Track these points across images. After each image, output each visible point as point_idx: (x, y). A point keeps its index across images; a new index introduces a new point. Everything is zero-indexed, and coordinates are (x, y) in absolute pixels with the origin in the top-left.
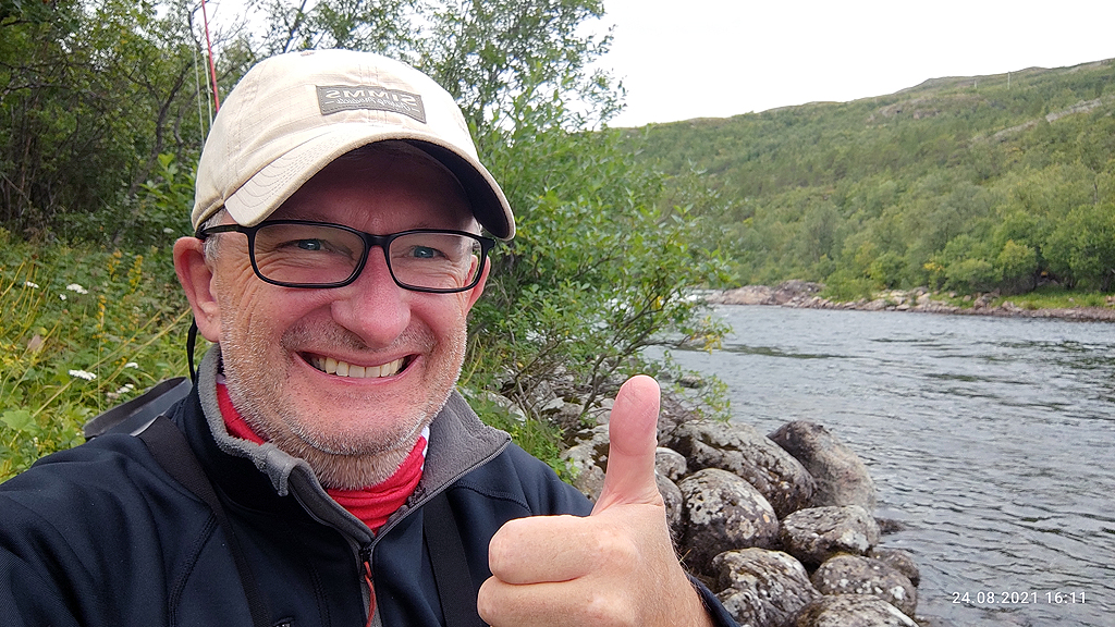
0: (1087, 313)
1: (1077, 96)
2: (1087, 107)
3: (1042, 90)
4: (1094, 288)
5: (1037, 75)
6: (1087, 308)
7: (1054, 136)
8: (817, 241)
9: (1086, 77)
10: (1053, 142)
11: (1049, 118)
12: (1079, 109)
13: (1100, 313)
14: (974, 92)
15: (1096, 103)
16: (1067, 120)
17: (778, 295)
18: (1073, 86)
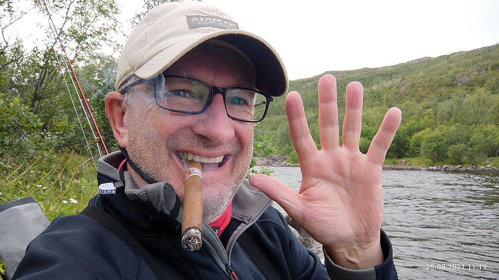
0: (392, 167)
1: (383, 79)
2: (387, 84)
3: (370, 77)
4: (395, 156)
5: (367, 71)
6: (392, 164)
7: (375, 95)
8: (285, 138)
9: (386, 72)
10: (375, 98)
11: (373, 88)
12: (384, 85)
13: (397, 166)
14: (344, 77)
15: (390, 82)
16: (380, 89)
17: (269, 161)
18: (381, 75)
